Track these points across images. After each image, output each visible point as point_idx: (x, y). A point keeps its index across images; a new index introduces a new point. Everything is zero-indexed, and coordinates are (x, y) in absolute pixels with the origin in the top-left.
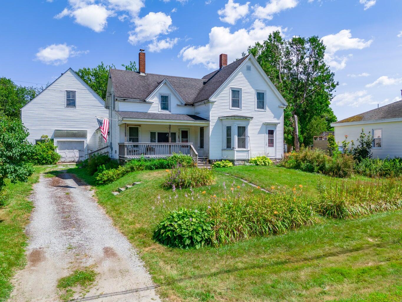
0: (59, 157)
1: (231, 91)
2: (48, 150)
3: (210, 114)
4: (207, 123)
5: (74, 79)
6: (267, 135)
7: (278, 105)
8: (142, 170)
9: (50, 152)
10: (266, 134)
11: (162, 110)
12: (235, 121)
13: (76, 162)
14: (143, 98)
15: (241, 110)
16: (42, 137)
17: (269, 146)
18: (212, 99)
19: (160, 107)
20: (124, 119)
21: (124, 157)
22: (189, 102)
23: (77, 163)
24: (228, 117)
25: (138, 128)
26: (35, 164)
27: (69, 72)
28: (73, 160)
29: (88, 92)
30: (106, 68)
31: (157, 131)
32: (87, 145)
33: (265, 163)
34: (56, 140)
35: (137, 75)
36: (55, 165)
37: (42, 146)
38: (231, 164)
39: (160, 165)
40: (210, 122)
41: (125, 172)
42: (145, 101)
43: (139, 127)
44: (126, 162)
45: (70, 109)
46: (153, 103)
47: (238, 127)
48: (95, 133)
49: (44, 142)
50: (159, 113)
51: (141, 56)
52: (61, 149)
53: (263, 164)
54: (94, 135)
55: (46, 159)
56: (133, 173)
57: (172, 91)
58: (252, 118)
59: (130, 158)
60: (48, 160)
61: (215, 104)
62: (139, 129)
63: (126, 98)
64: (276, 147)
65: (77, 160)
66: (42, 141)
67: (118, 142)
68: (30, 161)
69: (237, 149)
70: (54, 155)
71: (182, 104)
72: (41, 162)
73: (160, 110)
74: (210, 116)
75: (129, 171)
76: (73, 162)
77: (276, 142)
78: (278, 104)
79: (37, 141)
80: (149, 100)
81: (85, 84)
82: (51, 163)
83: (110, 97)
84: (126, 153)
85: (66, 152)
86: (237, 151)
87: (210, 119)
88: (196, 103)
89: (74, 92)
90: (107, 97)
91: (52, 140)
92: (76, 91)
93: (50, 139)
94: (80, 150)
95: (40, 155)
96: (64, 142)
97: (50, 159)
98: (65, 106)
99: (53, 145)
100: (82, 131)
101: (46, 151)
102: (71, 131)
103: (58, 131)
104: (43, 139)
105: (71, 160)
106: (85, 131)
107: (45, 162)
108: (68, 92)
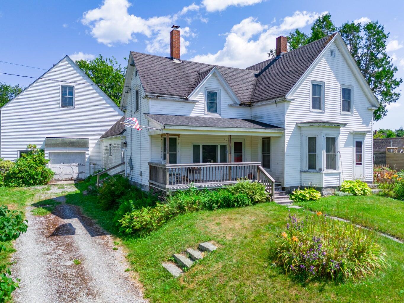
0: (53, 174)
1: (311, 85)
2: (37, 165)
3: (286, 119)
4: (281, 131)
5: (73, 70)
6: (355, 148)
7: (367, 107)
8: (197, 210)
9: (40, 169)
10: (354, 146)
11: (210, 113)
12: (324, 129)
13: (74, 180)
14: (184, 95)
15: (324, 113)
16: (28, 147)
17: (357, 164)
18: (289, 97)
19: (206, 108)
20: (166, 128)
21: (165, 188)
22: (245, 100)
23: (76, 181)
24: (313, 124)
25: (176, 139)
26: (19, 185)
27: (65, 61)
28: (70, 177)
29: (90, 87)
30: (106, 62)
31: (201, 143)
32: (90, 157)
33: (364, 192)
34: (47, 151)
35: (170, 62)
36: (46, 186)
37: (29, 159)
38: (318, 195)
39: (224, 201)
40: (286, 130)
41: (169, 214)
42: (187, 99)
43: (177, 137)
44: (168, 196)
45: (67, 110)
46: (198, 101)
47: (327, 138)
48: (99, 141)
49: (31, 154)
50: (205, 116)
51: (174, 36)
52: (54, 162)
53: (362, 192)
54: (99, 144)
55: (34, 178)
56: (185, 216)
57: (222, 85)
58: (345, 124)
59: (174, 189)
60: (37, 179)
61: (291, 104)
62: (178, 141)
63: (160, 94)
64: (364, 164)
65: (75, 177)
66: (29, 153)
67: (149, 160)
68: (12, 181)
69: (325, 171)
70: (44, 171)
71: (236, 103)
72: (28, 181)
73: (206, 112)
74: (286, 121)
75: (177, 213)
76: (71, 180)
77: (364, 159)
78: (367, 105)
79: (22, 152)
80: (191, 98)
81: (87, 78)
82: (40, 183)
83: (129, 94)
84: (168, 182)
85: (62, 167)
86: (327, 174)
87: (286, 126)
88: (256, 102)
89: (71, 88)
90: (123, 93)
91: (42, 151)
92: (74, 86)
93: (39, 149)
94: (80, 164)
95: (26, 172)
96: (58, 154)
97: (39, 177)
98: (60, 106)
99: (44, 157)
100: (82, 139)
101: (34, 167)
102: (68, 139)
103: (50, 138)
104: (29, 149)
105: (67, 178)
106: (87, 139)
107: (33, 182)
108: (64, 88)
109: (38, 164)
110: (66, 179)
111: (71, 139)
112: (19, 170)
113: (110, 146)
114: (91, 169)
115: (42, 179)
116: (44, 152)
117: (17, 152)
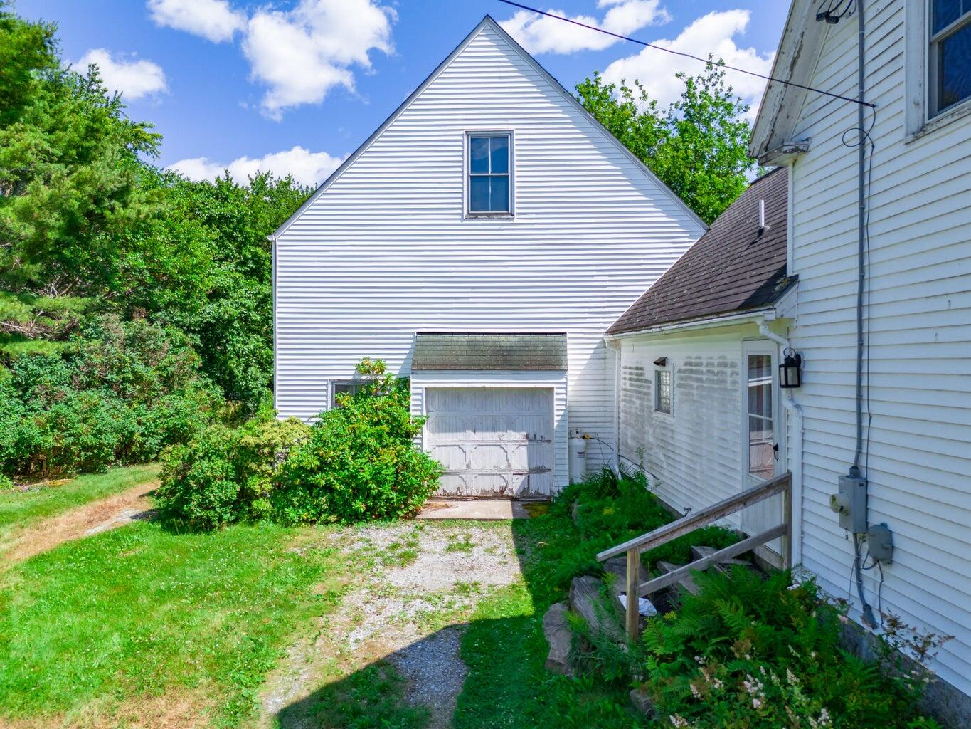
2: (379, 437)
5: (512, 71)
9: (389, 454)
13: (513, 499)
16: (359, 369)
23: (518, 504)
26: (317, 517)
27: (481, 40)
28: (498, 484)
32: (569, 410)
34: (418, 385)
37: (357, 416)
45: (488, 226)
48: (602, 345)
49: (365, 397)
52: (443, 427)
54: (603, 354)
55: (367, 493)
60: (380, 494)
65: (516, 485)
66: (361, 391)
68: (295, 500)
70: (406, 466)
72: (347, 504)
76: (500, 496)
79: (340, 388)
82: (389, 514)
85: (468, 446)
89: (502, 141)
91: (404, 384)
92: (511, 132)
93: (394, 378)
94: (531, 436)
95: (343, 468)
96: (457, 394)
97: (387, 490)
98: (462, 214)
99: (408, 409)
100: (542, 338)
101: (369, 446)
102: (489, 338)
103: (431, 337)
104: (364, 378)
105: (488, 488)
106: (557, 338)
107: (363, 508)
108: (476, 141)
109: (385, 436)
110: (484, 491)
111: (503, 338)
112: (321, 458)
113: (659, 368)
114: (575, 455)
115: (394, 495)
116: (408, 388)
117: (327, 385)
